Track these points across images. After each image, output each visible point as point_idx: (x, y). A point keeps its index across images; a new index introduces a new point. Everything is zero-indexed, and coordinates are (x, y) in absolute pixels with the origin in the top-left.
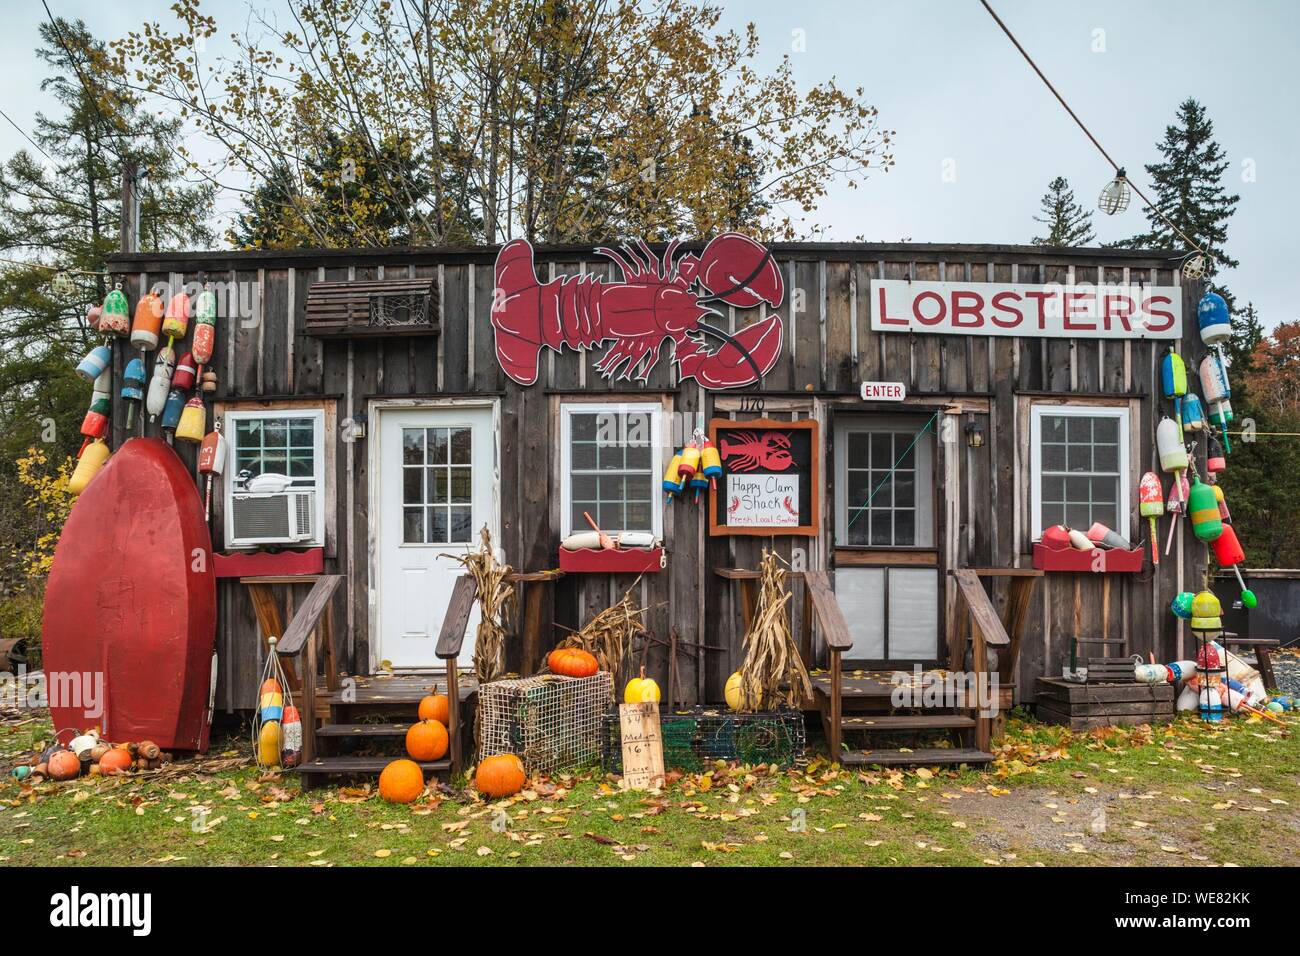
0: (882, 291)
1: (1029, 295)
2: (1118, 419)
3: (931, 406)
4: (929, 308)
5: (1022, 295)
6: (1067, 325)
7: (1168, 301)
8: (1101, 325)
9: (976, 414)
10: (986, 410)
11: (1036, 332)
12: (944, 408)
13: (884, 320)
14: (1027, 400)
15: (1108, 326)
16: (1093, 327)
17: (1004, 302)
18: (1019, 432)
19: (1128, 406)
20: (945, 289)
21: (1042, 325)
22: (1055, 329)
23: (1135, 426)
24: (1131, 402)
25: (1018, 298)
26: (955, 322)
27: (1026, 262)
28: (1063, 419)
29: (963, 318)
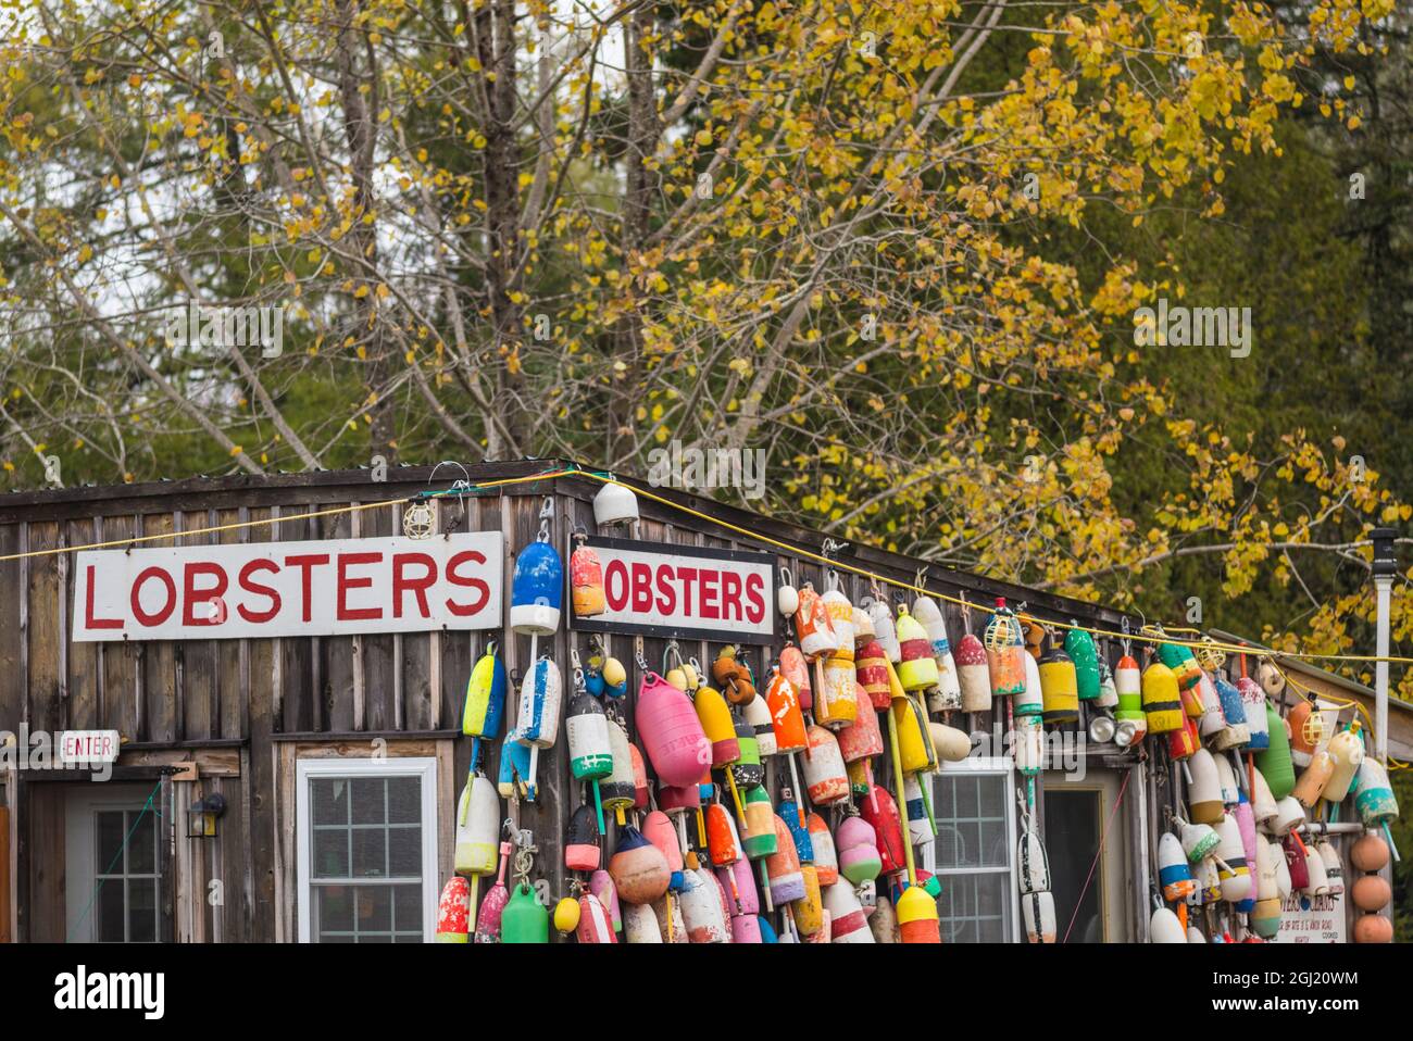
0: (91, 570)
1: (290, 561)
2: (419, 778)
3: (152, 769)
4: (154, 596)
5: (281, 563)
6: (343, 614)
7: (481, 559)
8: (388, 609)
9: (224, 778)
10: (234, 771)
11: (300, 629)
12: (171, 771)
13: (91, 624)
14: (290, 750)
15: (398, 613)
16: (376, 613)
17: (257, 577)
18: (280, 810)
19: (433, 755)
20: (174, 559)
21: (307, 617)
22: (325, 622)
23: (445, 791)
24: (439, 745)
25: (275, 569)
26: (189, 619)
27: (290, 502)
28: (344, 781)
29: (201, 610)
